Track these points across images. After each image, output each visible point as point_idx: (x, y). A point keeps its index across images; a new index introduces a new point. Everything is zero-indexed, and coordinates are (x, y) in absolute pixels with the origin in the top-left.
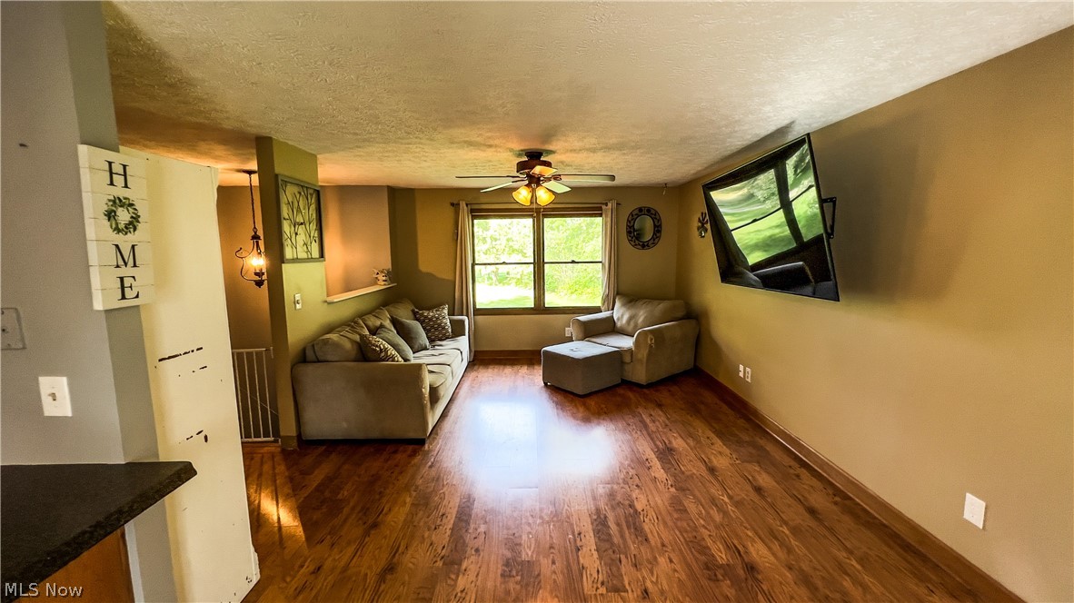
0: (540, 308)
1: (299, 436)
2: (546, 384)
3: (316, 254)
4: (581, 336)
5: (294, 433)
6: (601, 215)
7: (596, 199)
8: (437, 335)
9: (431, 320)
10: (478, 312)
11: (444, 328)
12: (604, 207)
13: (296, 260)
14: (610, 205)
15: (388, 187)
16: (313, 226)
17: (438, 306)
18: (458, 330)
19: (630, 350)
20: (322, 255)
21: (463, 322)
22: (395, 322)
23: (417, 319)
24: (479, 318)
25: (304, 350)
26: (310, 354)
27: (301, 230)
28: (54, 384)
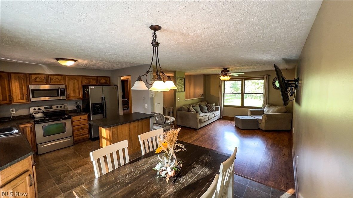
0: (242, 106)
1: (177, 124)
2: (235, 126)
3: (183, 90)
4: (250, 115)
5: (176, 123)
6: (263, 79)
7: (262, 74)
8: (210, 110)
9: (209, 106)
10: (224, 106)
11: (213, 109)
12: (264, 77)
13: (179, 92)
14: (266, 76)
15: (204, 75)
16: (183, 85)
17: (212, 103)
18: (217, 110)
19: (261, 120)
20: (184, 91)
21: (218, 108)
22: (200, 106)
23: (206, 106)
24: (224, 107)
25: (179, 109)
26: (180, 109)
27: (180, 86)
28: (146, 105)
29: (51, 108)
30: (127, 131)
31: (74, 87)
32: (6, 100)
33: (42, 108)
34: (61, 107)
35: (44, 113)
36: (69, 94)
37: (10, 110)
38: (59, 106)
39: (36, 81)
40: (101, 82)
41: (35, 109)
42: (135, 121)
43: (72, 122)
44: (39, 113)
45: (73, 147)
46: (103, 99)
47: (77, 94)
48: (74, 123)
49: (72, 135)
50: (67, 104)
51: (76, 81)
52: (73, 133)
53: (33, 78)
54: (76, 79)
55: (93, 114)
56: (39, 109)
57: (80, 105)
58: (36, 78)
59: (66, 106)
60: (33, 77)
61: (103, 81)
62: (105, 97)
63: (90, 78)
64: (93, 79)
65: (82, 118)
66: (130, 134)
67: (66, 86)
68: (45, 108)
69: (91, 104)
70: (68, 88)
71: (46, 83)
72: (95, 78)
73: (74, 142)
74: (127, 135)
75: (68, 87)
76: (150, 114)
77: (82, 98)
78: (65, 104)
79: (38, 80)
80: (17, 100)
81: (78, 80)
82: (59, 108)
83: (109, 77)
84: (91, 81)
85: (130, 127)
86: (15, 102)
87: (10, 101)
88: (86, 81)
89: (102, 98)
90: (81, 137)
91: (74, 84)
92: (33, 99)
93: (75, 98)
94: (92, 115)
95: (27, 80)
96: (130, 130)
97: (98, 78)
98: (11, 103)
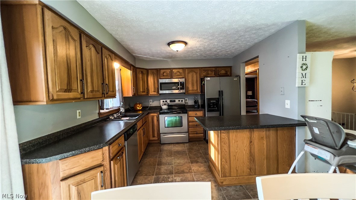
28: (288, 102)
29: (174, 101)
30: (246, 142)
31: (192, 80)
32: (145, 92)
33: (168, 101)
34: (182, 101)
35: (169, 105)
36: (188, 88)
37: (149, 101)
38: (181, 100)
39: (164, 76)
40: (220, 74)
41: (163, 102)
42: (263, 127)
43: (188, 117)
44: (165, 105)
45: (188, 144)
46: (221, 93)
47: (195, 88)
48: (190, 119)
49: (187, 131)
50: (187, 99)
51: (194, 74)
52: (188, 129)
53: (161, 73)
54: (195, 72)
55: (209, 111)
56: (166, 101)
57: (198, 101)
58: (164, 73)
59: (187, 101)
60: (162, 71)
61: (223, 72)
62: (222, 91)
63: (208, 70)
64: (212, 71)
65: (198, 114)
66: (251, 148)
67: (185, 80)
68: (171, 101)
69: (207, 98)
70: (187, 82)
71: (170, 77)
72: (214, 69)
73: (189, 139)
74: (246, 150)
75: (187, 80)
76: (297, 119)
77: (200, 92)
78: (186, 99)
79: (165, 74)
80: (151, 92)
81: (196, 73)
82: (180, 102)
83: (231, 67)
84: (210, 72)
85: (251, 138)
86: (150, 94)
87: (147, 93)
88: (204, 74)
89: (220, 91)
90: (196, 135)
91: (192, 77)
92: (161, 92)
93: (194, 92)
94: (207, 112)
95: (158, 75)
96: (251, 142)
97: (217, 69)
98: (148, 94)
